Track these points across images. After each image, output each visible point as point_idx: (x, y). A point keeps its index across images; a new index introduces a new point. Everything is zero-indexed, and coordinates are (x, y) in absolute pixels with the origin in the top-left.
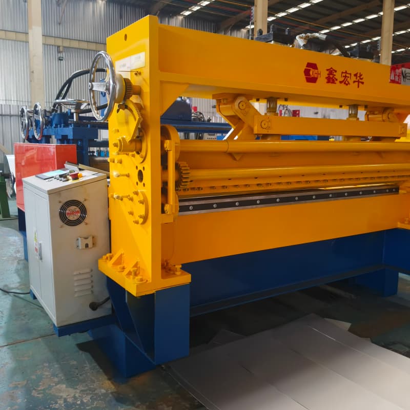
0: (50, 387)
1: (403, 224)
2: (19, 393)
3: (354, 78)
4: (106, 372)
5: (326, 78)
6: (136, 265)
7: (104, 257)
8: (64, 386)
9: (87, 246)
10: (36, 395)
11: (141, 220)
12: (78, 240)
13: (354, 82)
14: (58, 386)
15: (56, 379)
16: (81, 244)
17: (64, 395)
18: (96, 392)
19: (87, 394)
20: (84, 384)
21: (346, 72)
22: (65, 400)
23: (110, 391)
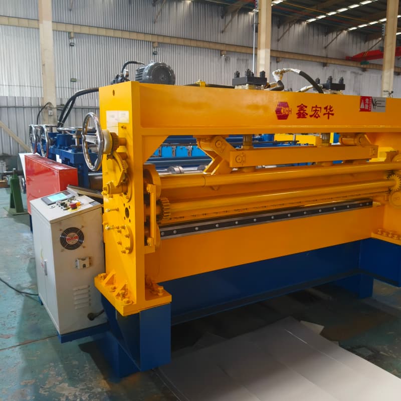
0: (55, 385)
1: (376, 235)
2: (29, 390)
3: (324, 111)
4: (102, 372)
5: (297, 114)
6: (124, 288)
7: (99, 276)
8: (66, 385)
9: (84, 266)
10: (43, 393)
11: (127, 251)
12: (76, 261)
13: (324, 114)
14: (61, 385)
15: (60, 378)
16: (80, 264)
17: (66, 393)
18: (93, 391)
19: (86, 393)
20: (84, 383)
21: (316, 107)
22: (67, 398)
23: (105, 390)
